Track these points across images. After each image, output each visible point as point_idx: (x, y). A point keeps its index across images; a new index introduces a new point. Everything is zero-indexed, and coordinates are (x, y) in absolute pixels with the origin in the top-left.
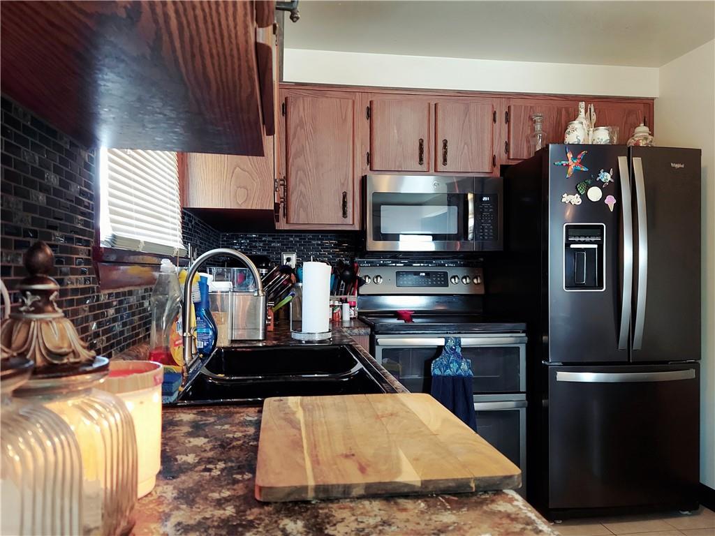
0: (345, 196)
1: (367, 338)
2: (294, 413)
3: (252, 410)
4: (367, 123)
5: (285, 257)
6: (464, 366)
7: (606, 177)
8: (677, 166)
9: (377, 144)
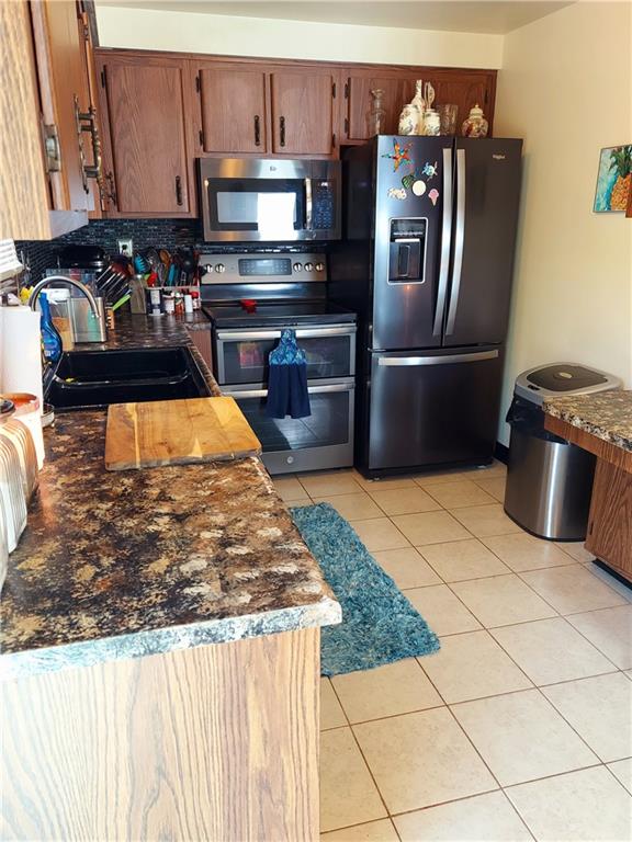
0: (178, 182)
1: (209, 332)
2: (130, 416)
3: (100, 414)
4: (197, 96)
5: (121, 244)
6: (299, 356)
7: (431, 170)
8: (499, 157)
9: (210, 120)
